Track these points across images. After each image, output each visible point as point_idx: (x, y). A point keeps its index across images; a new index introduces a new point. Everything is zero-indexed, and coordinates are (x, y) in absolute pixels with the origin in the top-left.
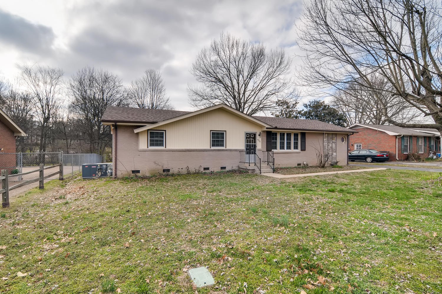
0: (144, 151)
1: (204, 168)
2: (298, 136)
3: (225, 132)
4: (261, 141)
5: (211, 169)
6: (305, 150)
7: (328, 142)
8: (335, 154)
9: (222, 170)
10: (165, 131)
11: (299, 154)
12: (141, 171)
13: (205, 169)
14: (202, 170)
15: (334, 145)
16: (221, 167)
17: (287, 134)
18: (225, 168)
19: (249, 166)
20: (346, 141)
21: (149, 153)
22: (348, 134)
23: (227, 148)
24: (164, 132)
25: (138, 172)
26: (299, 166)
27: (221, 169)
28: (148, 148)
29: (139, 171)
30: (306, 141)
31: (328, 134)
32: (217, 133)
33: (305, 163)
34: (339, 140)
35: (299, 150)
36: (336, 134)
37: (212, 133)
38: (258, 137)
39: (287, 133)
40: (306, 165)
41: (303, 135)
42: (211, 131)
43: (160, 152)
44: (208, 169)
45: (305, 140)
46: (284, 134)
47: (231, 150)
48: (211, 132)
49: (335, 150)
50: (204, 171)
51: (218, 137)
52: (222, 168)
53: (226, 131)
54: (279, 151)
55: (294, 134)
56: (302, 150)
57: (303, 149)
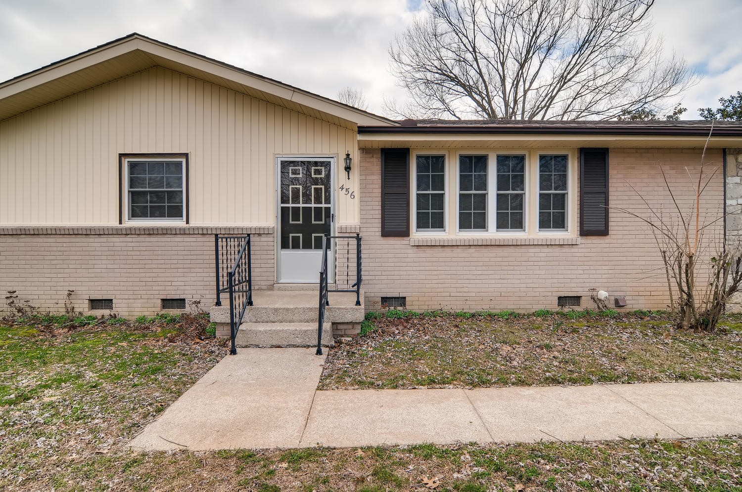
1: (91, 301)
2: (565, 168)
3: (184, 161)
4: (357, 194)
5: (121, 309)
6: (604, 232)
9: (164, 312)
11: (566, 250)
16: (163, 300)
17: (502, 160)
18: (180, 303)
19: (219, 304)
23: (193, 223)
26: (566, 309)
27: (162, 307)
30: (610, 189)
32: (151, 164)
33: (603, 294)
35: (569, 233)
37: (131, 163)
38: (338, 176)
39: (499, 158)
40: (611, 305)
42: (121, 156)
44: (107, 303)
45: (606, 185)
46: (481, 161)
47: (205, 233)
48: (125, 161)
50: (88, 313)
51: (158, 182)
52: (167, 303)
53: (186, 155)
55: (542, 158)
56: (584, 232)
57: (596, 226)
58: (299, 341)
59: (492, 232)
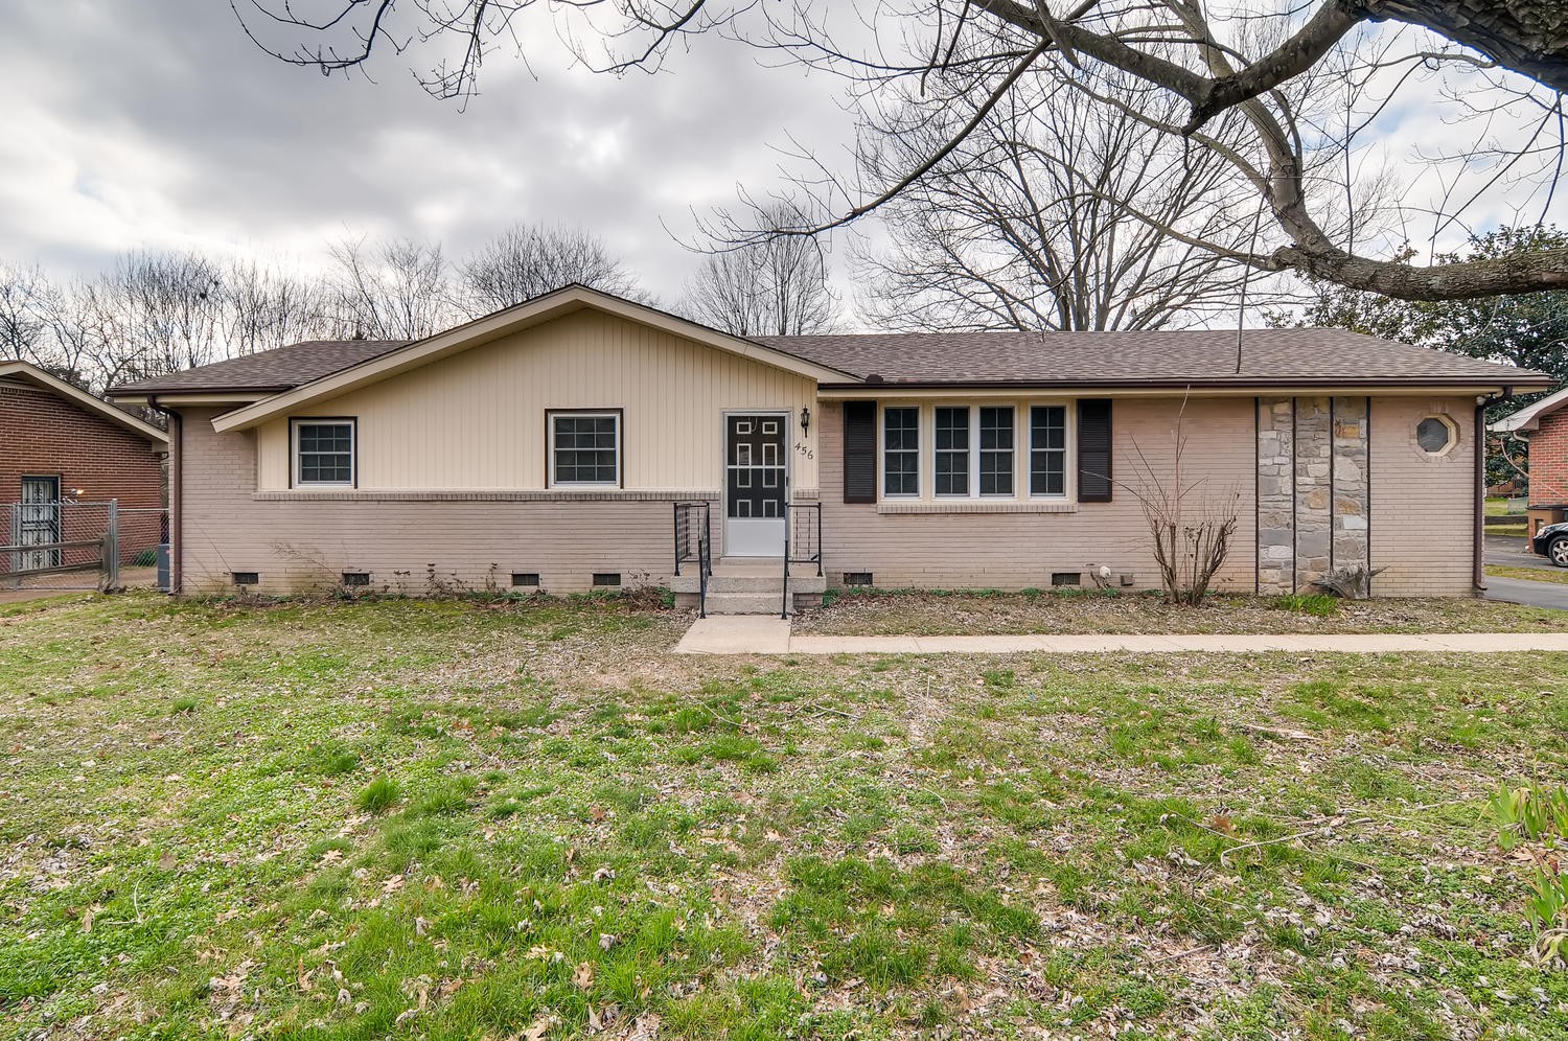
0: (274, 499)
1: (514, 576)
3: (617, 416)
4: (815, 453)
6: (1106, 498)
7: (1300, 449)
8: (1353, 523)
9: (598, 588)
10: (355, 419)
11: (1061, 518)
12: (263, 575)
13: (518, 579)
14: (505, 583)
15: (1348, 472)
16: (594, 575)
17: (987, 414)
18: (615, 578)
19: (677, 574)
20: (1459, 439)
21: (291, 507)
22: (1474, 397)
23: (628, 488)
24: (352, 423)
25: (253, 577)
26: (1062, 589)
27: (595, 583)
28: (290, 487)
29: (257, 574)
30: (1114, 447)
31: (1294, 401)
32: (579, 420)
33: (1104, 570)
34: (1394, 440)
35: (1068, 498)
36: (1369, 399)
37: (557, 421)
38: (794, 433)
39: (983, 409)
40: (1115, 582)
41: (1097, 413)
42: (547, 411)
43: (329, 505)
44: (533, 578)
45: (1110, 442)
46: (962, 415)
47: (643, 499)
48: (552, 417)
49: (1359, 502)
50: (511, 590)
51: (587, 440)
52: (599, 578)
53: (620, 411)
54: (928, 503)
55: (1034, 408)
56: (1083, 498)
57: (1096, 490)
58: (763, 609)
59: (974, 498)
